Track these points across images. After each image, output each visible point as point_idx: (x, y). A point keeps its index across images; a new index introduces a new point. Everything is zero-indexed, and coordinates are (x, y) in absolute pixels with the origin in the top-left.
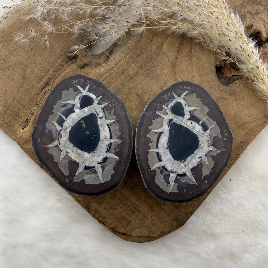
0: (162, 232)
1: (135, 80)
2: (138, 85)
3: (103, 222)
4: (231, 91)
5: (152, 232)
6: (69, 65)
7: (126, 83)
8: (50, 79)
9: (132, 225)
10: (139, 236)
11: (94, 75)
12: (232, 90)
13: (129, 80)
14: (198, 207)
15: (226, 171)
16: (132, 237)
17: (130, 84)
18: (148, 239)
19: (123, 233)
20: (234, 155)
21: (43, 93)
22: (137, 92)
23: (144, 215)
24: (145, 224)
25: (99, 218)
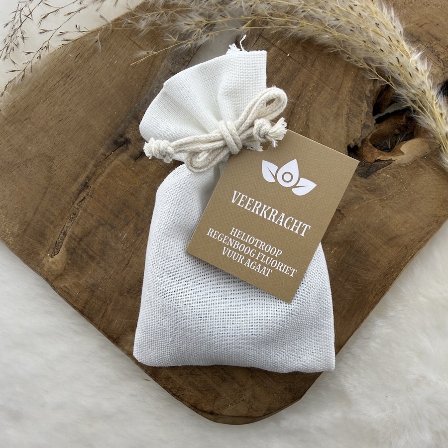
3: (179, 396)
4: (372, 186)
6: (117, 156)
12: (374, 184)
23: (240, 383)
24: (243, 398)
25: (172, 390)
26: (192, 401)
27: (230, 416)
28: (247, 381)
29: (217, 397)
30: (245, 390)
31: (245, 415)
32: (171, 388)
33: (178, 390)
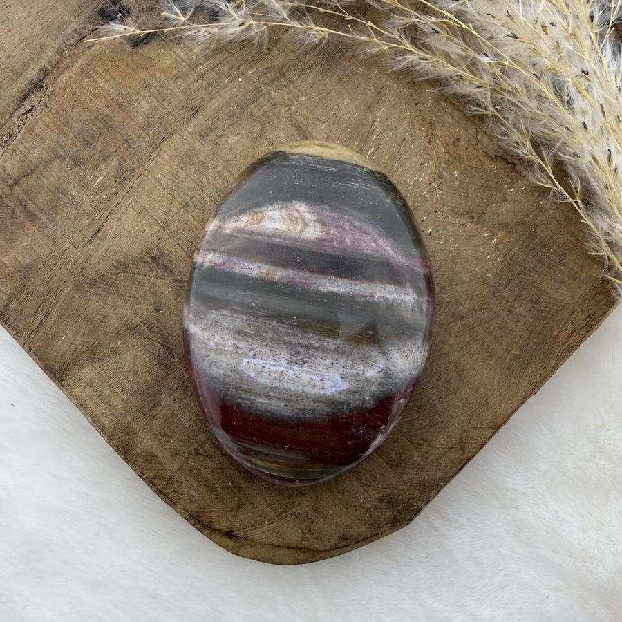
0: (343, 537)
1: (291, 82)
2: (298, 96)
5: (312, 534)
7: (264, 90)
8: (45, 72)
9: (253, 510)
10: (272, 545)
11: (172, 62)
13: (272, 81)
14: (460, 470)
15: (553, 363)
16: (251, 543)
17: (273, 93)
18: (302, 556)
19: (225, 529)
20: (582, 317)
21: (23, 110)
22: (294, 116)
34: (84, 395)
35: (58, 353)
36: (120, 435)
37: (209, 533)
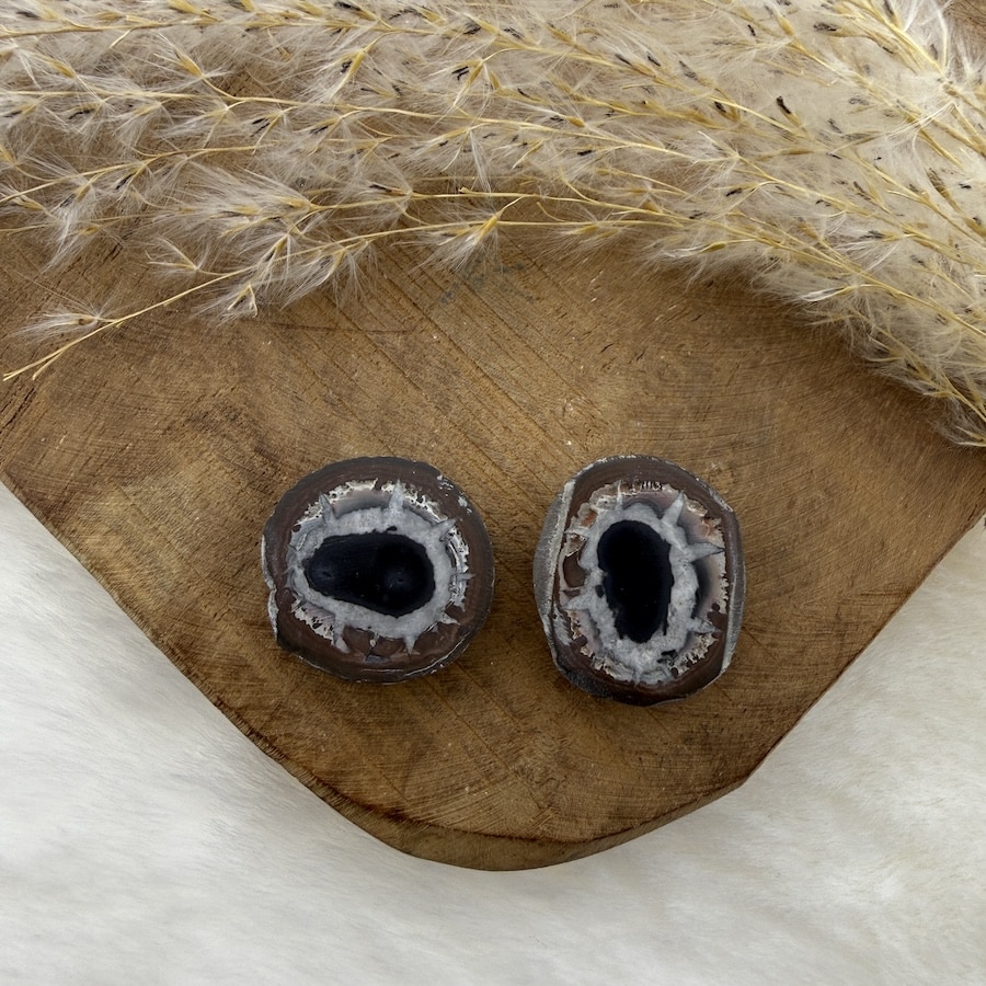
3: (274, 739)
5: (557, 810)
9: (441, 765)
10: (479, 833)
18: (537, 853)
19: (387, 806)
23: (515, 706)
24: (522, 762)
25: (249, 715)
26: (322, 765)
27: (465, 832)
28: (539, 699)
29: (422, 755)
30: (533, 731)
31: (523, 832)
32: (246, 707)
33: (272, 719)
34: (105, 549)
35: (52, 469)
36: (177, 625)
37: (356, 814)
